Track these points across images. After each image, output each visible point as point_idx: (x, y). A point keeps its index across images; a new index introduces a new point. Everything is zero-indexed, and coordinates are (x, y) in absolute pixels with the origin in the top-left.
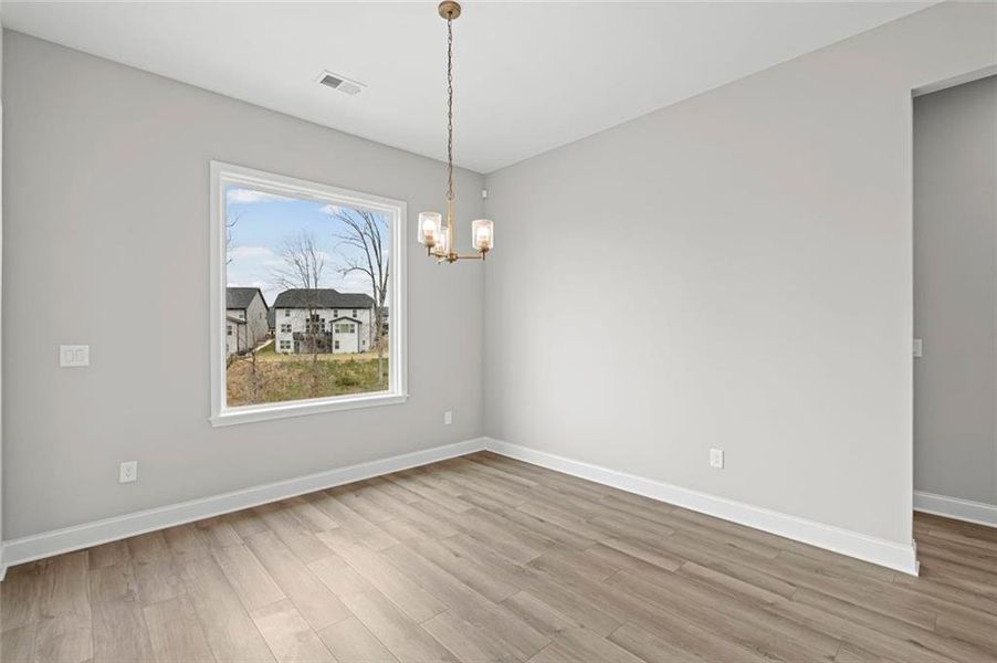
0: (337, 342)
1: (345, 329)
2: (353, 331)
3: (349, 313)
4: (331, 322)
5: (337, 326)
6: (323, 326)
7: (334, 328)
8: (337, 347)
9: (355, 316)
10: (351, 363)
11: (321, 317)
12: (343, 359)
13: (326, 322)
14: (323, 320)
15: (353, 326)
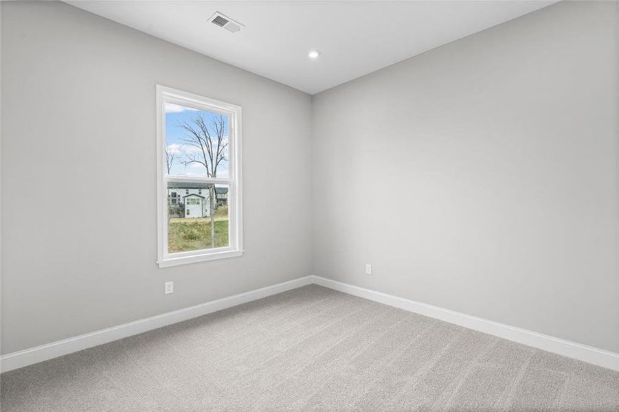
0: (188, 210)
1: (193, 202)
2: (198, 203)
3: (196, 191)
4: (184, 197)
5: (188, 200)
6: (179, 200)
7: (186, 200)
8: (188, 214)
9: (200, 193)
10: (195, 225)
11: (178, 194)
12: (190, 222)
13: (181, 197)
14: (179, 196)
15: (198, 199)
